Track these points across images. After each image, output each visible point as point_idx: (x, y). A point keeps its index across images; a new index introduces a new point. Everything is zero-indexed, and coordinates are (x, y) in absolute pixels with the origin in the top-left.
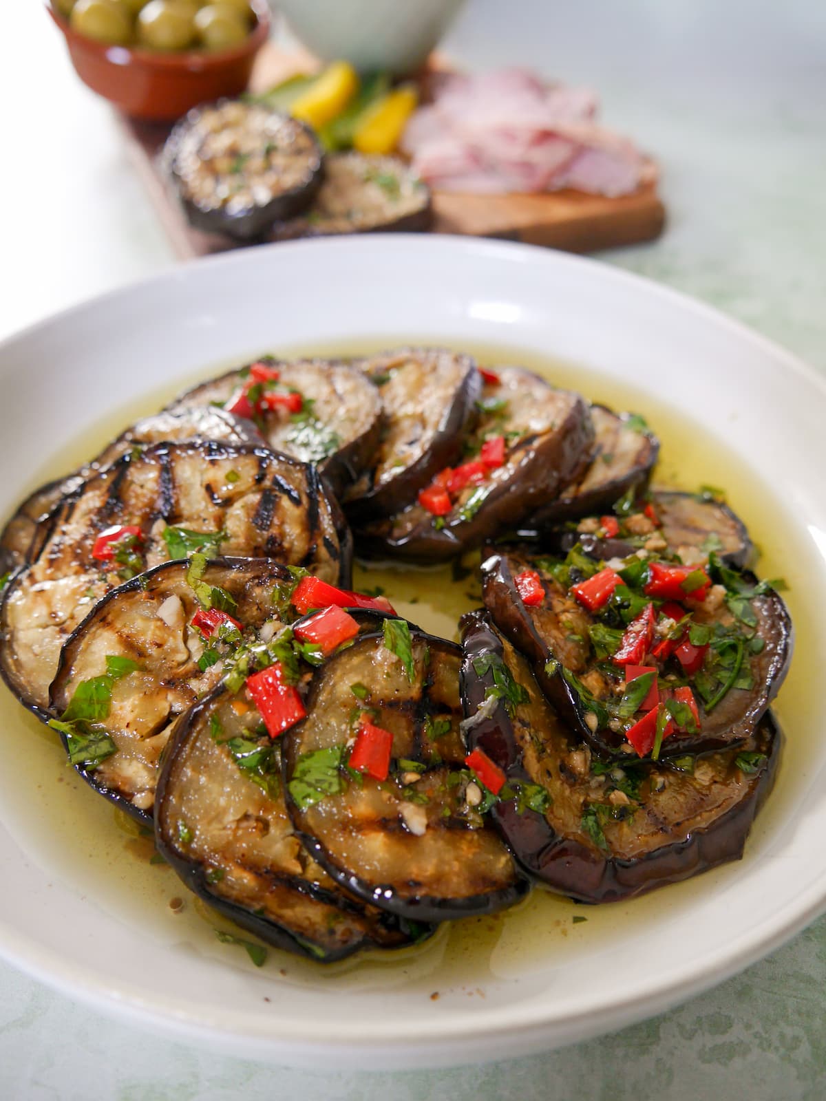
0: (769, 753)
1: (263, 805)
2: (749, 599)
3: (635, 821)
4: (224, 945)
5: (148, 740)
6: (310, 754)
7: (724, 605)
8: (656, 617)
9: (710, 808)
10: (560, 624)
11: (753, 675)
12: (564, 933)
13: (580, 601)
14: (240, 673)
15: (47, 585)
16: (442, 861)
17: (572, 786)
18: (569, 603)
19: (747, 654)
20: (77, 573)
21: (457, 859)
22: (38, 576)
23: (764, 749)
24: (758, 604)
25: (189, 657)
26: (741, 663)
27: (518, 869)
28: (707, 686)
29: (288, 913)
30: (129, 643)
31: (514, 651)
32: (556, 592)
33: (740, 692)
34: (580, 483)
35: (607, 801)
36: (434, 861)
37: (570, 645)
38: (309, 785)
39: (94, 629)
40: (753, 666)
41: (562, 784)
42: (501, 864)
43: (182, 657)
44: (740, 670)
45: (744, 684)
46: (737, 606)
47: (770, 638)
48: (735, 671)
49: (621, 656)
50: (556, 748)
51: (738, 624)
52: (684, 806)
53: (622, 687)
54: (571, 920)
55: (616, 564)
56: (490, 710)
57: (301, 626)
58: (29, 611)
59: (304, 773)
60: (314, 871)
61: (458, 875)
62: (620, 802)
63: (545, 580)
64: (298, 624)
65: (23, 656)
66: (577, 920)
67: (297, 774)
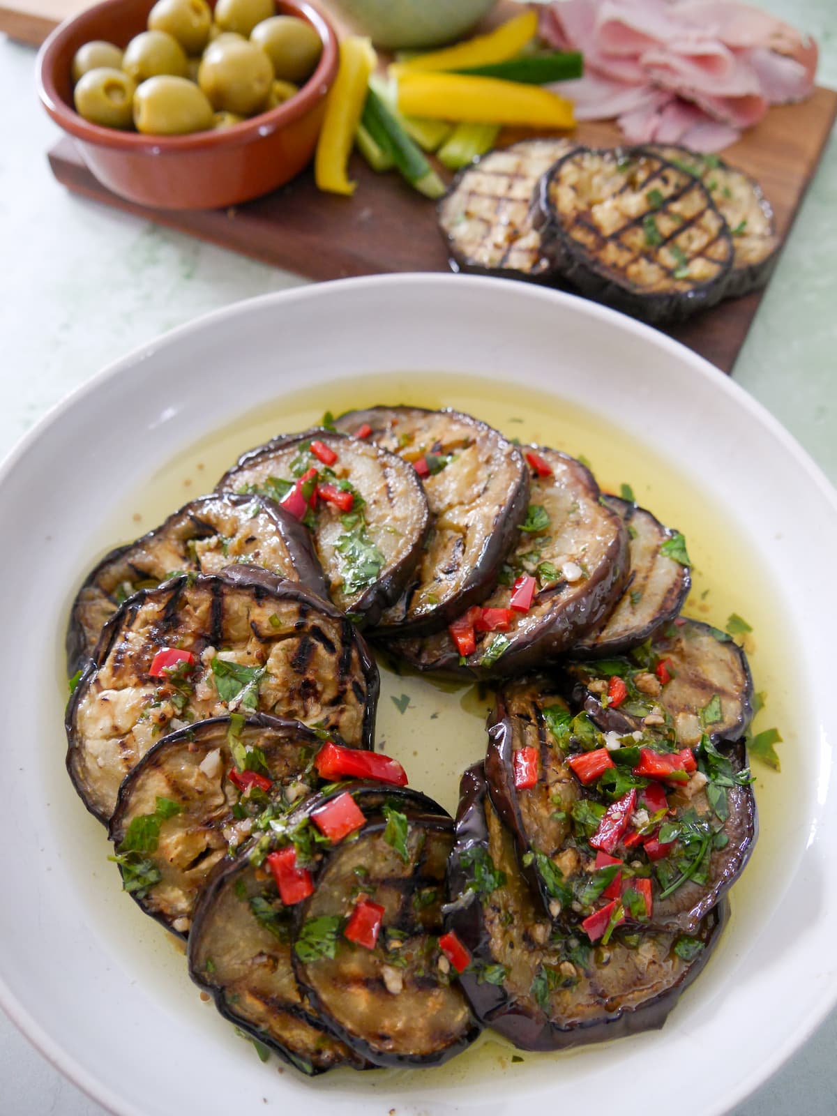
0: (707, 942)
1: (276, 948)
2: (727, 787)
3: (578, 989)
4: (239, 1038)
5: (187, 872)
6: (314, 920)
7: (704, 789)
8: (635, 807)
9: (641, 988)
10: (549, 800)
11: (709, 872)
12: (504, 1066)
13: (572, 771)
14: (262, 851)
15: (111, 694)
16: (410, 1019)
17: (531, 952)
18: (563, 772)
19: (709, 849)
20: (135, 685)
21: (422, 1016)
22: (104, 684)
23: (704, 936)
24: (734, 796)
25: (226, 801)
26: (703, 858)
27: (474, 1020)
28: (666, 873)
29: (286, 1035)
30: (177, 787)
31: (501, 831)
32: (554, 758)
33: (695, 886)
34: (602, 629)
35: (557, 968)
36: (404, 1018)
37: (553, 825)
38: (312, 946)
39: (147, 771)
40: (712, 862)
41: (523, 951)
42: (460, 1016)
43: (219, 800)
44: (700, 864)
45: (698, 879)
46: (715, 794)
47: (735, 838)
48: (695, 865)
49: (596, 841)
50: (523, 918)
51: (710, 814)
52: (621, 981)
53: (591, 868)
54: (511, 1058)
55: (612, 741)
56: (467, 902)
57: (317, 811)
58: (96, 720)
59: (308, 934)
60: (307, 1005)
61: (421, 1030)
62: (568, 974)
63: (546, 745)
64: (314, 809)
65: (90, 764)
66: (517, 1059)
67: (302, 935)
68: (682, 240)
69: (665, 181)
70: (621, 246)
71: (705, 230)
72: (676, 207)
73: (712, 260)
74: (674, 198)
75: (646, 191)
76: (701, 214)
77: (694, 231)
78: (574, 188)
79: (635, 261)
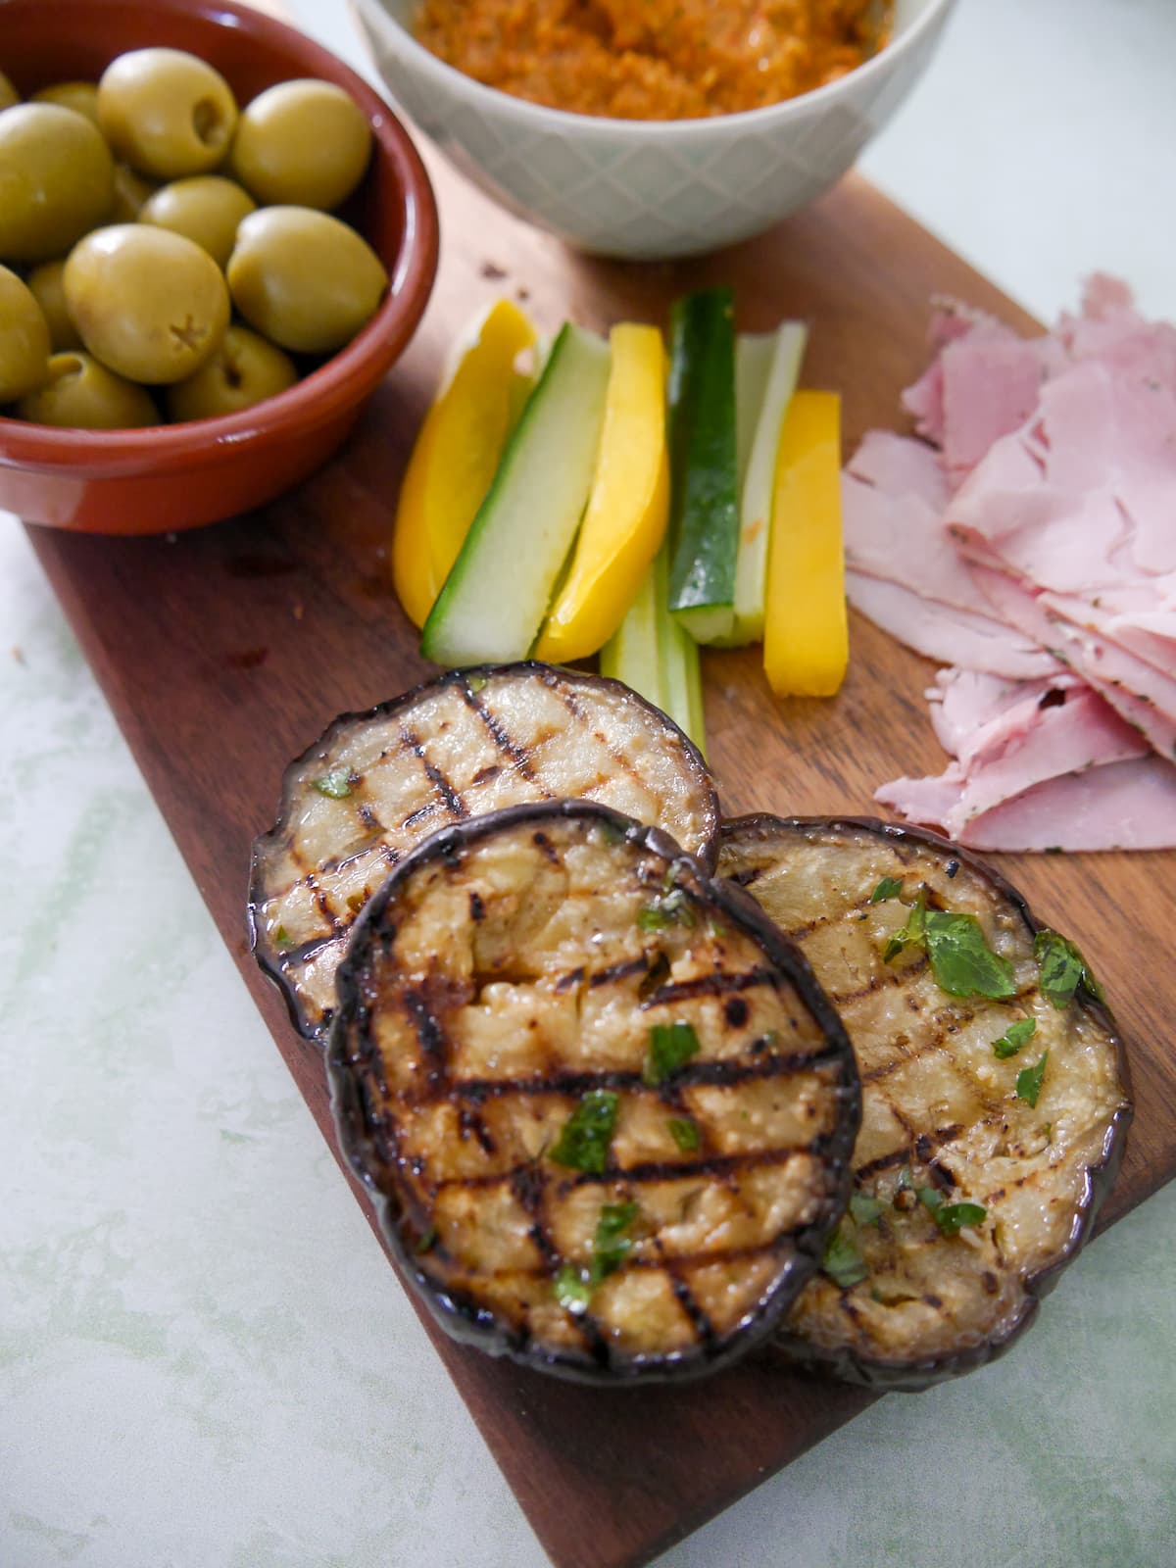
68: (657, 1200)
69: (736, 1016)
70: (473, 1126)
71: (745, 1207)
72: (712, 1102)
73: (690, 1307)
74: (729, 1075)
75: (662, 1014)
76: (773, 1157)
77: (711, 1195)
78: (478, 908)
79: (481, 1184)
